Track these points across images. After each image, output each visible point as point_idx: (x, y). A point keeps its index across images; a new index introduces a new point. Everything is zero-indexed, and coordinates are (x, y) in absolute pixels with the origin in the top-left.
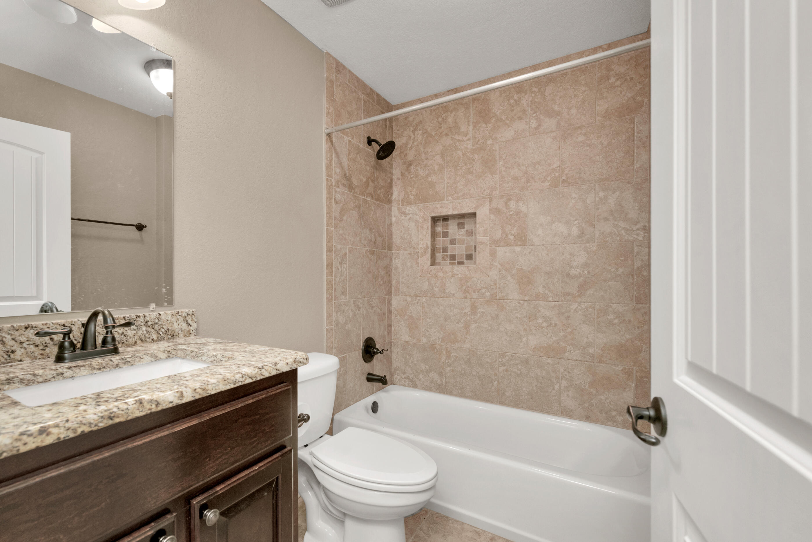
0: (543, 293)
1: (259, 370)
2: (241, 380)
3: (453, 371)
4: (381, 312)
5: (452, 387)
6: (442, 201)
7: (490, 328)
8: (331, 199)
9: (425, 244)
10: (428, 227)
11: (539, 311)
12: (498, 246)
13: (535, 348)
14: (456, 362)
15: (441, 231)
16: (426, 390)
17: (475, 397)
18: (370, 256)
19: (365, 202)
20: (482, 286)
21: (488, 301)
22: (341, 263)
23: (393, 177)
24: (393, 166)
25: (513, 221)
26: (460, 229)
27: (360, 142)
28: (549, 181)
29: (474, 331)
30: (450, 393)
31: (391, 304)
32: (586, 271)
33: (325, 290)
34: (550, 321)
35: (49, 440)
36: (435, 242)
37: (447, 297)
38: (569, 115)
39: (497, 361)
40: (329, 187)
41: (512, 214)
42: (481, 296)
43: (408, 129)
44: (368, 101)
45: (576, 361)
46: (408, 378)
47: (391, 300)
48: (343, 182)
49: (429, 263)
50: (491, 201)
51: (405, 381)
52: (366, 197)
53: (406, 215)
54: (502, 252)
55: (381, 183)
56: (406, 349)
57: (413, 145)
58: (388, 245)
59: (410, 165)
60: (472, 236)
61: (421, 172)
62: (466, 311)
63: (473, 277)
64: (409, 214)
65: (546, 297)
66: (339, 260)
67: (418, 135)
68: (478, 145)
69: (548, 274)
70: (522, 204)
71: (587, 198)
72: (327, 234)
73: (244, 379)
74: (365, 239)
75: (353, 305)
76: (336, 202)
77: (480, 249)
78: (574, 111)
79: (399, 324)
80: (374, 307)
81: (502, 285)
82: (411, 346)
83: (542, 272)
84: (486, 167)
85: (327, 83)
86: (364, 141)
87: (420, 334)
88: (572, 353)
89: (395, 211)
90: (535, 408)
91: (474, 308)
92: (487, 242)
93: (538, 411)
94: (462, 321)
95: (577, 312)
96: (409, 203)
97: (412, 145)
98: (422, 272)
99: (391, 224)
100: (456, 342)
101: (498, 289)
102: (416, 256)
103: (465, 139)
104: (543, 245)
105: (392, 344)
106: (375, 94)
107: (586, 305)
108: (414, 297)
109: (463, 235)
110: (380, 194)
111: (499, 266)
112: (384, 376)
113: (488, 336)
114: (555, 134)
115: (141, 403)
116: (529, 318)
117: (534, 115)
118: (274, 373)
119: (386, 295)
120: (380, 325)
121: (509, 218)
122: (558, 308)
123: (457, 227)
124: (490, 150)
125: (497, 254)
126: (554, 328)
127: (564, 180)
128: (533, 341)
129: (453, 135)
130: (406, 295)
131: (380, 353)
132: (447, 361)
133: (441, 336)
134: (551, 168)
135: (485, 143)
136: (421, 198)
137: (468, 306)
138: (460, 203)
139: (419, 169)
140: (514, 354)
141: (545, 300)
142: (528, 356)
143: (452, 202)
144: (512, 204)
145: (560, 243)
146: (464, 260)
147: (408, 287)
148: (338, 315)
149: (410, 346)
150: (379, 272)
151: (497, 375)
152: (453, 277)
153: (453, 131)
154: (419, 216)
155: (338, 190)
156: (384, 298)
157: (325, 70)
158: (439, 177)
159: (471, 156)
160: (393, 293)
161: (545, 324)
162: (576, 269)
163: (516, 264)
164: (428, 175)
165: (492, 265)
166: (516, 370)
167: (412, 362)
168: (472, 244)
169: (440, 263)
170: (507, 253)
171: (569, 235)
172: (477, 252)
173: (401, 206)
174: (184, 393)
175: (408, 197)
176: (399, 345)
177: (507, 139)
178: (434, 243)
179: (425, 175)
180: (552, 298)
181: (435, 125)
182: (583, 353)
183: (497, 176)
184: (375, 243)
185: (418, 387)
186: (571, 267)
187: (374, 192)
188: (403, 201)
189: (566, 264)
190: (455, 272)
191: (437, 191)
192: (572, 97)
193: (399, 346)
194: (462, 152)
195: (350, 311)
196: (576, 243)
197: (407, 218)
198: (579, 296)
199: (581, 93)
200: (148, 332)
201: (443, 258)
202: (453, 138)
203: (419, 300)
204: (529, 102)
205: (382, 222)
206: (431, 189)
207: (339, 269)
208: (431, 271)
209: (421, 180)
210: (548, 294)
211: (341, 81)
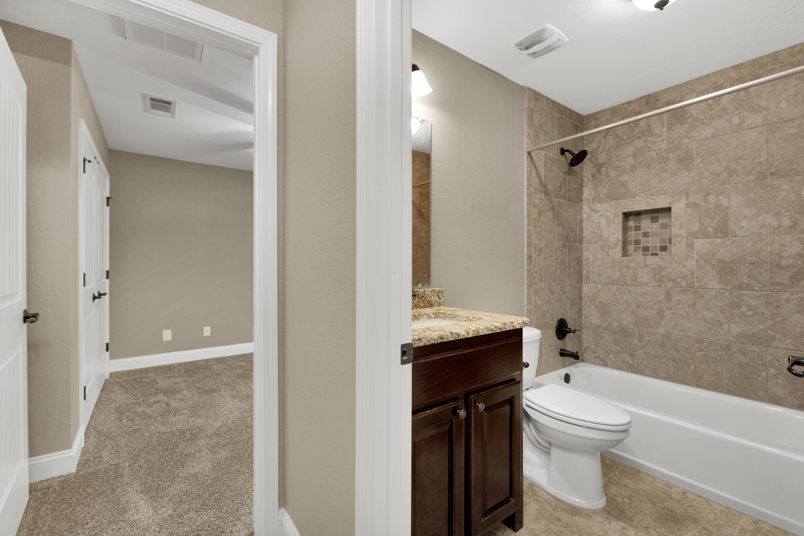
0: (747, 282)
1: (503, 325)
2: (495, 329)
3: (645, 353)
4: (572, 297)
5: (645, 368)
6: (634, 198)
7: (686, 315)
8: (530, 204)
9: (616, 237)
10: (619, 222)
11: (743, 300)
12: (695, 239)
13: (738, 335)
14: (649, 346)
15: (633, 225)
16: (617, 369)
17: (669, 379)
18: (563, 249)
19: (559, 203)
20: (678, 275)
21: (684, 290)
22: (538, 256)
23: (584, 179)
24: (584, 169)
25: (712, 214)
26: (654, 223)
27: (554, 154)
28: (754, 174)
29: (668, 318)
30: (643, 373)
31: (582, 291)
32: (800, 261)
33: (526, 278)
34: (757, 309)
35: (422, 344)
36: (627, 235)
37: (639, 286)
38: (778, 109)
39: (694, 347)
40: (529, 195)
41: (711, 208)
42: (676, 285)
43: (599, 135)
44: (561, 117)
45: (787, 349)
46: (598, 357)
47: (582, 287)
48: (540, 189)
49: (620, 254)
50: (687, 196)
51: (595, 360)
52: (559, 199)
53: (597, 212)
54: (700, 244)
55: (573, 185)
56: (597, 331)
57: (604, 149)
58: (579, 239)
59: (601, 167)
60: (667, 229)
61: (612, 173)
62: (660, 299)
63: (668, 267)
64: (600, 211)
65: (751, 287)
66: (537, 253)
67: (609, 139)
68: (672, 145)
69: (754, 264)
70: (724, 198)
71: (801, 189)
72: (528, 233)
73: (496, 329)
74: (559, 235)
75: (548, 291)
76: (535, 206)
77: (676, 241)
78: (784, 105)
79: (589, 308)
80: (566, 293)
81: (700, 274)
82: (602, 329)
83: (746, 263)
84: (682, 164)
85: (528, 111)
86: (557, 152)
87: (611, 318)
88: (782, 341)
89: (586, 209)
90: (737, 393)
91: (668, 296)
92: (683, 235)
93: (741, 396)
94: (655, 308)
95: (788, 302)
96: (600, 201)
97: (602, 150)
98: (614, 262)
99: (581, 221)
100: (649, 327)
101: (695, 279)
102: (607, 249)
103: (659, 140)
104: (748, 236)
105: (583, 326)
106: (567, 110)
107: (799, 295)
108: (605, 285)
109: (657, 228)
110: (572, 195)
111: (697, 257)
112: (576, 353)
113: (684, 323)
114: (761, 129)
115: (452, 333)
116: (731, 307)
117: (737, 112)
118: (512, 328)
119: (577, 283)
120: (571, 309)
121: (708, 211)
122: (766, 298)
123: (650, 221)
124: (686, 148)
125: (694, 246)
126: (761, 317)
127: (772, 172)
128: (736, 329)
129: (646, 137)
130: (597, 284)
131: (573, 332)
132: (639, 344)
133: (633, 321)
134: (757, 161)
135: (680, 142)
136: (612, 196)
137: (662, 294)
138: (653, 199)
139: (610, 170)
140: (713, 341)
141: (750, 289)
142: (729, 343)
143: (645, 199)
144: (712, 198)
145: (768, 234)
146: (658, 251)
147: (598, 276)
148: (537, 298)
149: (600, 329)
150: (571, 262)
151: (694, 359)
152: (645, 267)
153: (646, 134)
154: (610, 212)
155: (536, 196)
156: (575, 285)
157: (526, 101)
158: (631, 177)
159: (666, 156)
160: (583, 282)
161: (749, 313)
162: (787, 260)
163: (716, 255)
164: (619, 175)
165: (689, 256)
166: (716, 356)
167: (603, 343)
168: (667, 236)
169: (632, 254)
170: (706, 244)
171: (780, 226)
172: (672, 244)
173: (591, 204)
174: (469, 332)
175: (599, 196)
176: (590, 327)
177: (706, 137)
178: (625, 237)
179: (616, 175)
180: (759, 287)
181: (626, 130)
182: (796, 343)
183: (695, 172)
184: (567, 238)
185: (609, 366)
186: (782, 258)
187: (566, 194)
188: (594, 199)
189: (775, 254)
190: (648, 262)
191: (628, 189)
192: (781, 92)
193: (589, 329)
194: (656, 152)
195: (546, 296)
196: (788, 234)
197: (598, 214)
198: (791, 286)
199: (793, 87)
200: (419, 301)
201: (635, 250)
202: (646, 140)
203: (610, 288)
204: (731, 101)
205: (573, 219)
206: (623, 188)
207: (537, 260)
208: (623, 262)
209: (612, 180)
210: (753, 284)
211: (539, 107)
